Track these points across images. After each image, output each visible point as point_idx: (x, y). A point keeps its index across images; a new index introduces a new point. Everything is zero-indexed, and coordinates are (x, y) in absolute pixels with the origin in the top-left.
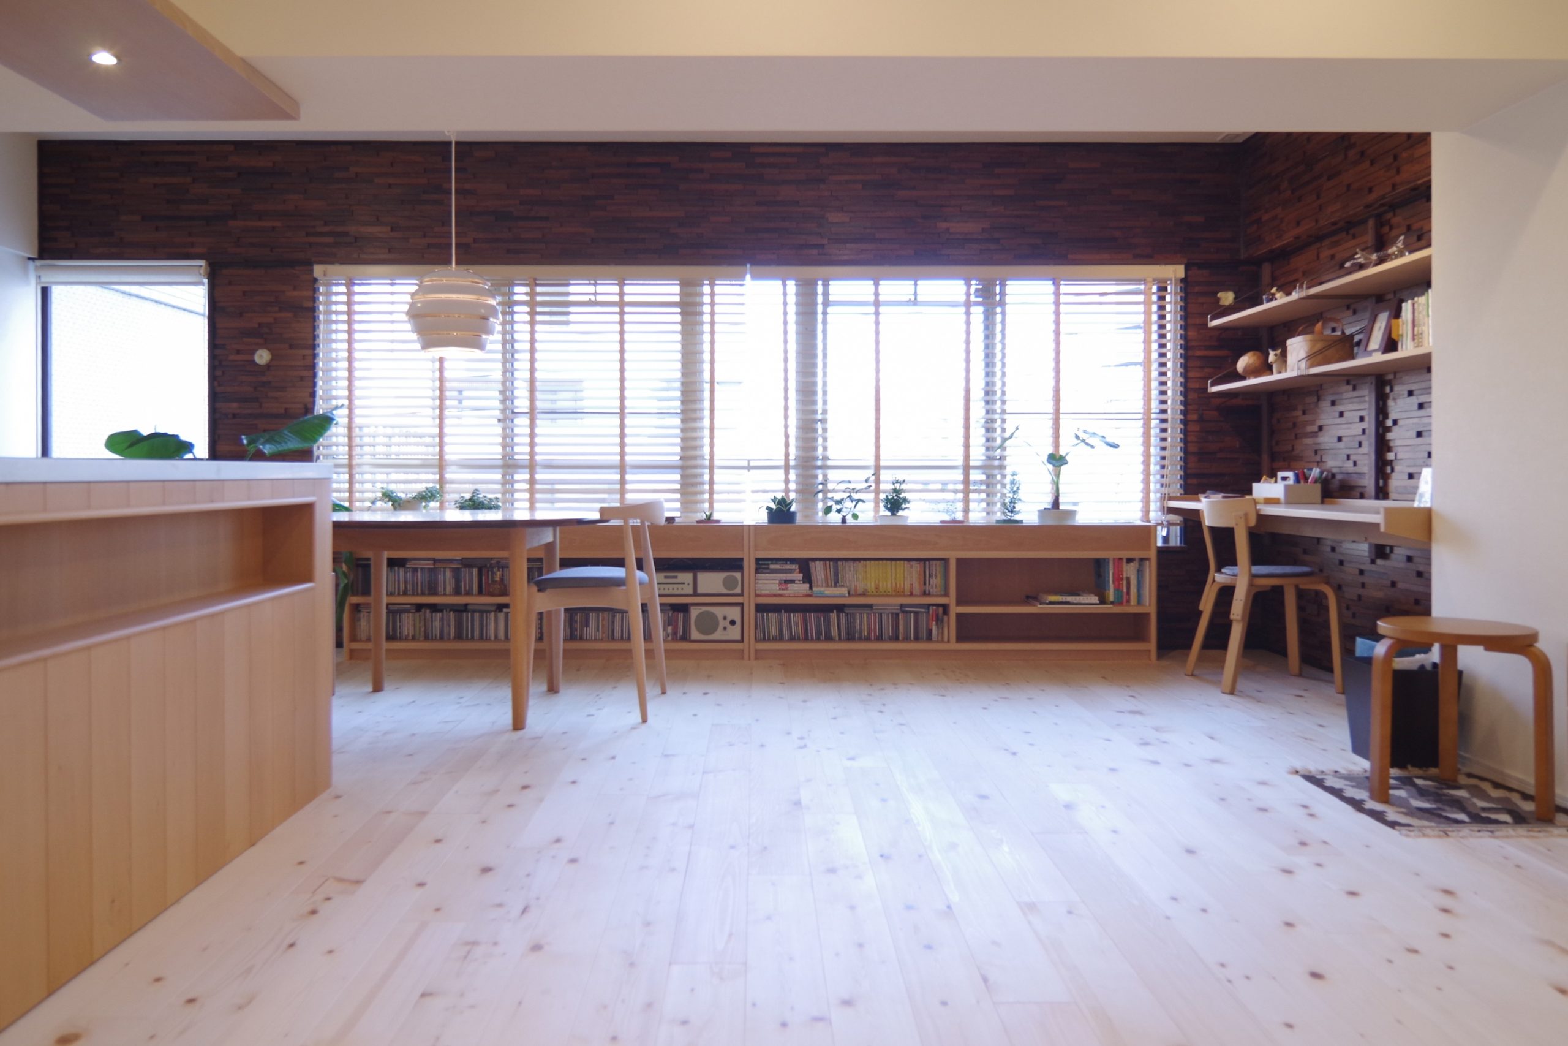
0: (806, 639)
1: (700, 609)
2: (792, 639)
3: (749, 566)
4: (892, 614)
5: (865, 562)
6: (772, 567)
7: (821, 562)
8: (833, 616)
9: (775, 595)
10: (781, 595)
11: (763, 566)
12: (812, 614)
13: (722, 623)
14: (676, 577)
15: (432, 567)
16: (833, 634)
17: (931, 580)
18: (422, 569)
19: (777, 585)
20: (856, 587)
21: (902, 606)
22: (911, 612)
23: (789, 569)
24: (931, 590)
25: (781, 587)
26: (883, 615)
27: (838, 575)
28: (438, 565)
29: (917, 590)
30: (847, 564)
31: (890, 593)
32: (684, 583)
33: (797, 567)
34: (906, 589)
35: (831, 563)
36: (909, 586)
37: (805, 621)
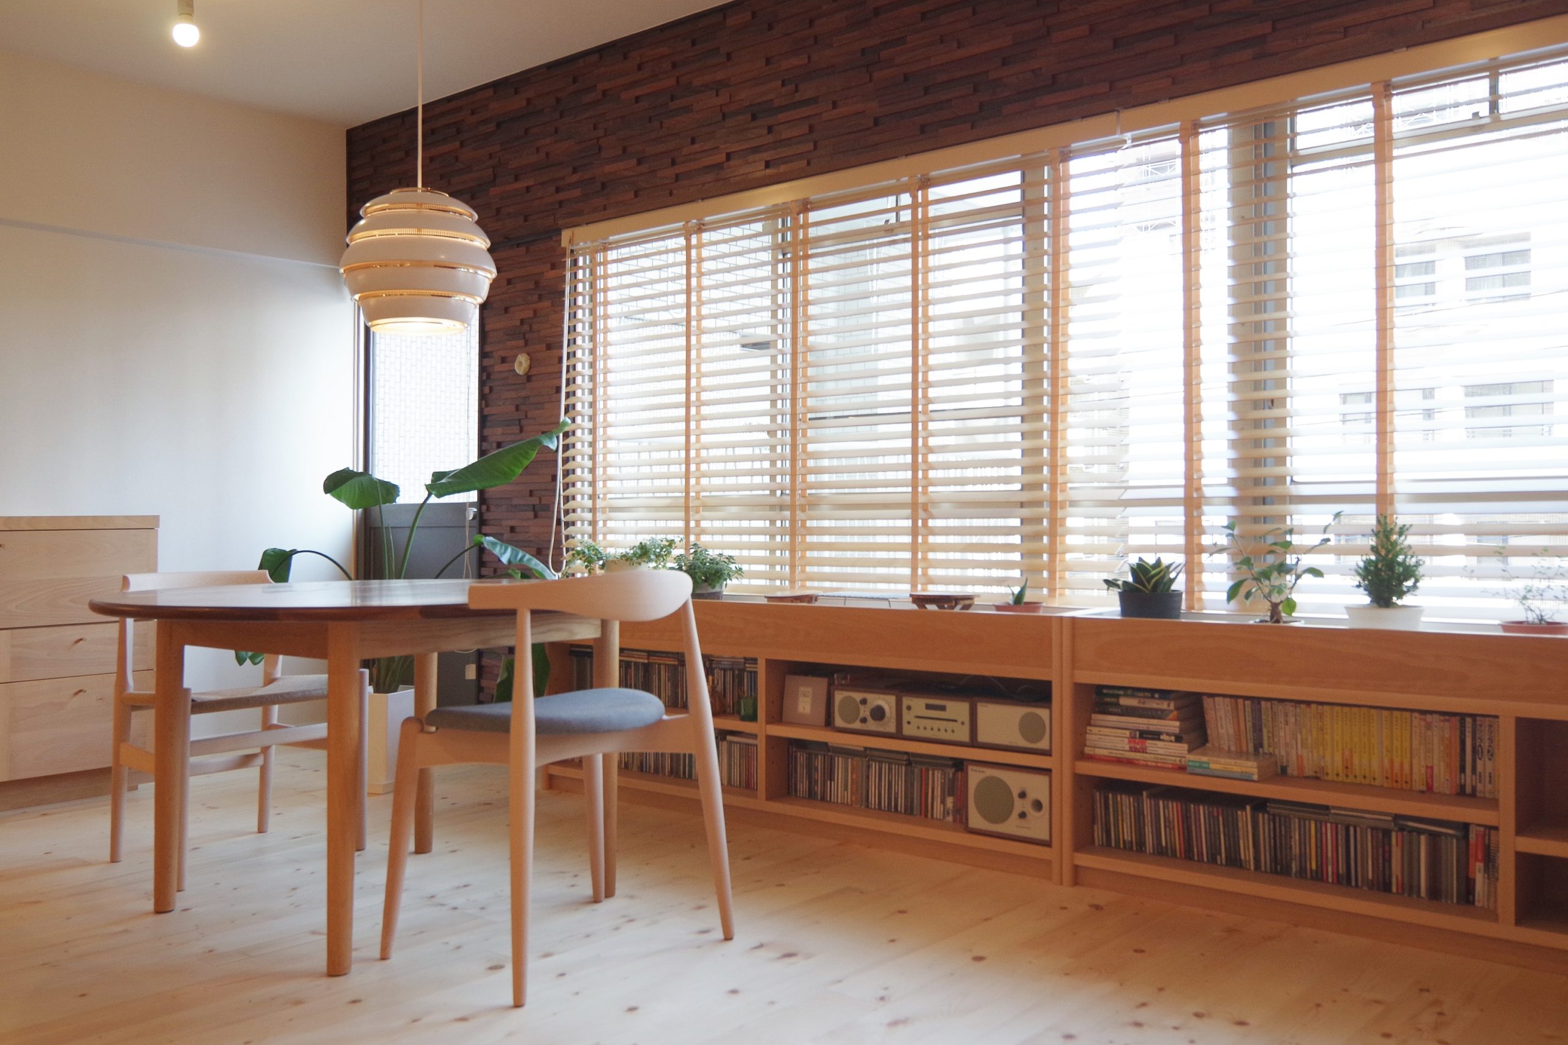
0: (1188, 855)
1: (983, 772)
2: (1162, 853)
3: (1063, 696)
4: (1374, 829)
5: (1320, 707)
6: (1124, 701)
7: (1227, 700)
8: (1245, 816)
9: (1119, 761)
10: (1130, 762)
11: (1108, 700)
12: (1201, 808)
13: (1019, 805)
14: (943, 708)
15: (646, 661)
16: (1243, 857)
17: (1479, 763)
18: (636, 663)
19: (1126, 740)
20: (1300, 758)
21: (1397, 817)
22: (1420, 832)
23: (1156, 710)
24: (1479, 787)
25: (1132, 745)
26: (1352, 829)
27: (1261, 730)
28: (653, 660)
29: (1443, 780)
30: (1280, 708)
31: (1377, 783)
32: (956, 721)
33: (1172, 707)
34: (1416, 777)
35: (1248, 703)
36: (1423, 770)
37: (1186, 818)
